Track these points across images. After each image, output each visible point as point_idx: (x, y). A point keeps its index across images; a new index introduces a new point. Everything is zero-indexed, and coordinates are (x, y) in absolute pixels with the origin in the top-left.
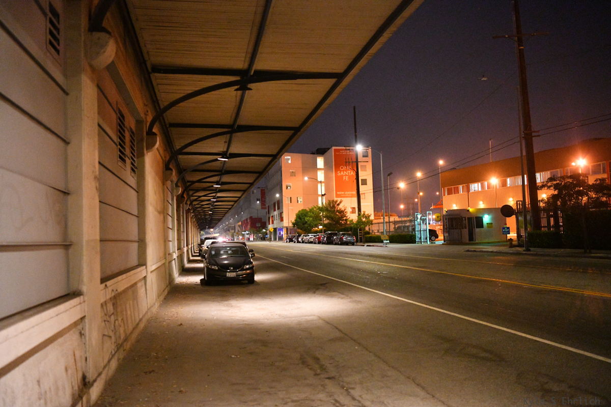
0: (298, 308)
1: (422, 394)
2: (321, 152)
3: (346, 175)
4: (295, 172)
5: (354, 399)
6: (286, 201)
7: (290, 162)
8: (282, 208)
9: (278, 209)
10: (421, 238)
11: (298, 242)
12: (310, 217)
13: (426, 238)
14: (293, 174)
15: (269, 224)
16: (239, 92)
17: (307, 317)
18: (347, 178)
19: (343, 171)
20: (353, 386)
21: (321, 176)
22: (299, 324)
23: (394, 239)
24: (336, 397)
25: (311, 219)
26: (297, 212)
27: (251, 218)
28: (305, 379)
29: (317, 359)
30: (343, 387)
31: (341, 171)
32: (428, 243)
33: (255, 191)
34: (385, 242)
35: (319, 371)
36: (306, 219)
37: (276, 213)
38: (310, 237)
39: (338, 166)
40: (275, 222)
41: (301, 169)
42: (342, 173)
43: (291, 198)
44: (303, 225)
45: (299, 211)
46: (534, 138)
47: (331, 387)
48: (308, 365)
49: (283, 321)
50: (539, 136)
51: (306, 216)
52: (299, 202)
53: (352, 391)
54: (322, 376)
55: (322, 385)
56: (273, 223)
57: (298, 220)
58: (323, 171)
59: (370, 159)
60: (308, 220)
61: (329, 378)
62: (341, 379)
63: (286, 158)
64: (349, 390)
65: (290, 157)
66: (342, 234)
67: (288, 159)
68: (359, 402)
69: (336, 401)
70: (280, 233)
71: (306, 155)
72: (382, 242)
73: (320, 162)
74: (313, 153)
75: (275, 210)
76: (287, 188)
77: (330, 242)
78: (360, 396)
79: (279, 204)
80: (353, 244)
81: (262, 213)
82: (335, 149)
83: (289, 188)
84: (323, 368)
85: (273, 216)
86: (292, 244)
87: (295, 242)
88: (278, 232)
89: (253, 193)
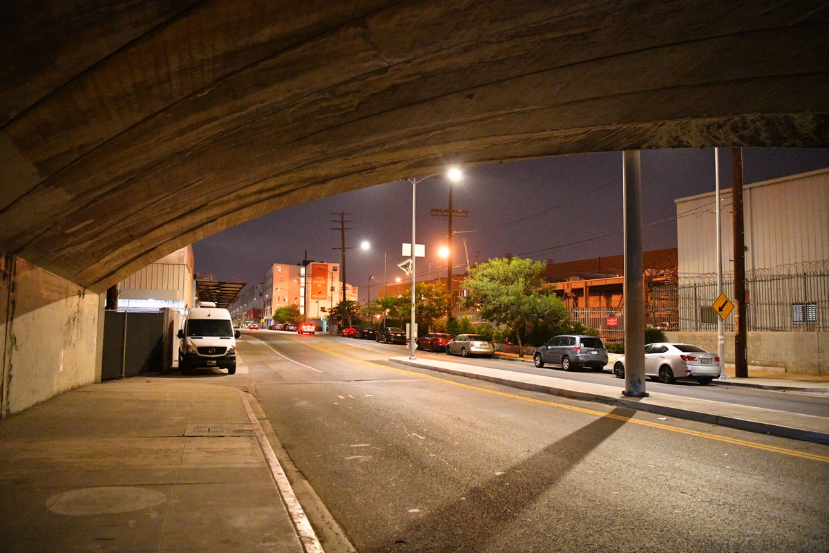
3: (320, 283)
4: (283, 278)
6: (274, 300)
7: (280, 270)
8: (272, 303)
12: (282, 313)
14: (282, 280)
15: (264, 315)
18: (320, 286)
27: (254, 309)
31: (315, 280)
37: (269, 308)
39: (313, 276)
40: (267, 314)
41: (288, 276)
42: (317, 282)
43: (279, 297)
44: (278, 318)
45: (278, 309)
51: (280, 311)
52: (286, 301)
57: (277, 314)
59: (338, 273)
60: (280, 315)
63: (276, 267)
65: (280, 267)
71: (293, 266)
73: (303, 270)
75: (268, 304)
76: (276, 290)
81: (260, 306)
82: (312, 265)
85: (266, 309)
89: (257, 287)
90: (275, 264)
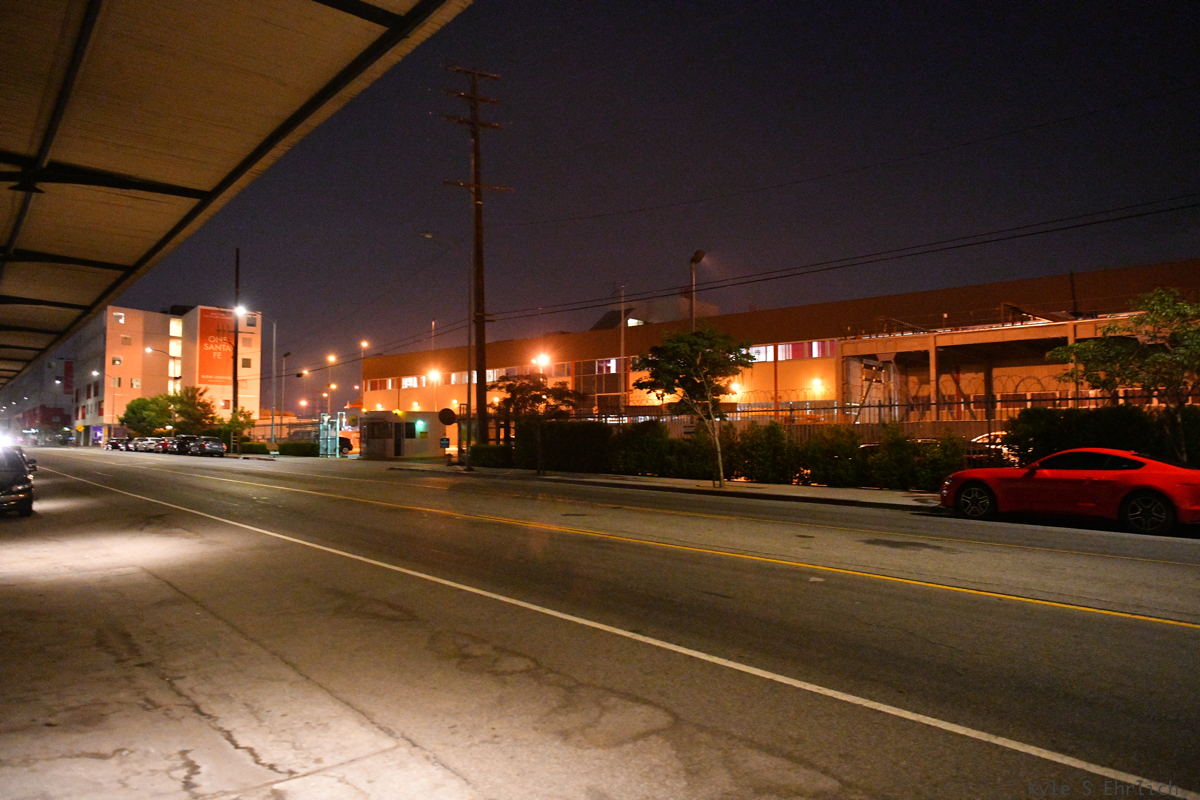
0: (108, 555)
1: (292, 675)
2: (179, 311)
3: (218, 351)
4: (130, 339)
5: (180, 694)
6: (110, 384)
7: (122, 321)
8: (103, 395)
9: (96, 394)
10: (327, 449)
11: (128, 449)
12: (152, 411)
13: (335, 450)
14: (126, 342)
15: (77, 419)
16: (20, 194)
17: (121, 570)
18: (219, 355)
19: (214, 344)
20: (181, 675)
21: (175, 348)
22: (105, 580)
23: (287, 450)
24: (149, 694)
25: (153, 414)
26: (128, 401)
27: (43, 408)
28: (100, 670)
29: (126, 636)
30: (163, 678)
31: (209, 343)
32: (338, 456)
33: (54, 364)
34: (272, 453)
35: (125, 655)
36: (145, 413)
37: (91, 402)
38: (150, 442)
39: (204, 337)
40: (87, 416)
41: (141, 335)
42: (212, 347)
43: (120, 379)
44: (138, 423)
45: (133, 401)
46: (487, 324)
47: (144, 679)
48: (109, 647)
49: (75, 576)
50: (492, 321)
51: (144, 409)
52: (135, 387)
53: (178, 683)
54: (131, 662)
55: (128, 678)
56: (84, 417)
57: (130, 414)
58: (180, 342)
59: (258, 329)
60: (149, 416)
61: (142, 665)
62: (163, 665)
63: (115, 314)
64: (175, 682)
65: (122, 314)
66: (205, 440)
67: (120, 317)
68: (188, 698)
69: (148, 700)
70: (96, 435)
71: (152, 314)
72: (268, 453)
73: (176, 327)
74: (165, 312)
75: (89, 397)
76: (114, 362)
77: (183, 450)
78: (192, 689)
79: (98, 387)
80: (221, 455)
81: (65, 401)
82: (203, 311)
83: (117, 362)
84: (134, 650)
85: (84, 407)
86: (116, 453)
87: (121, 450)
88: (92, 432)
89: (50, 366)
90: (109, 307)
